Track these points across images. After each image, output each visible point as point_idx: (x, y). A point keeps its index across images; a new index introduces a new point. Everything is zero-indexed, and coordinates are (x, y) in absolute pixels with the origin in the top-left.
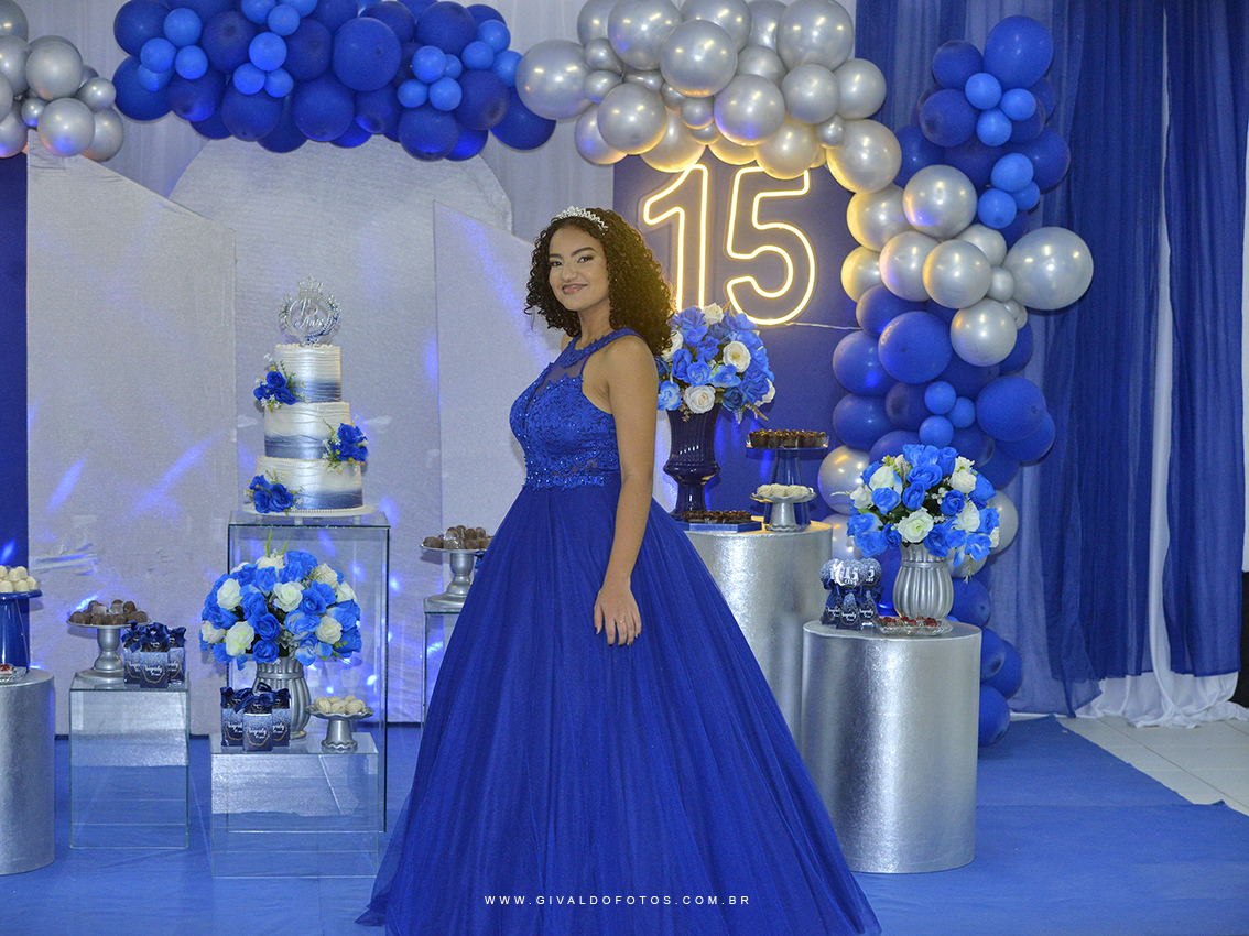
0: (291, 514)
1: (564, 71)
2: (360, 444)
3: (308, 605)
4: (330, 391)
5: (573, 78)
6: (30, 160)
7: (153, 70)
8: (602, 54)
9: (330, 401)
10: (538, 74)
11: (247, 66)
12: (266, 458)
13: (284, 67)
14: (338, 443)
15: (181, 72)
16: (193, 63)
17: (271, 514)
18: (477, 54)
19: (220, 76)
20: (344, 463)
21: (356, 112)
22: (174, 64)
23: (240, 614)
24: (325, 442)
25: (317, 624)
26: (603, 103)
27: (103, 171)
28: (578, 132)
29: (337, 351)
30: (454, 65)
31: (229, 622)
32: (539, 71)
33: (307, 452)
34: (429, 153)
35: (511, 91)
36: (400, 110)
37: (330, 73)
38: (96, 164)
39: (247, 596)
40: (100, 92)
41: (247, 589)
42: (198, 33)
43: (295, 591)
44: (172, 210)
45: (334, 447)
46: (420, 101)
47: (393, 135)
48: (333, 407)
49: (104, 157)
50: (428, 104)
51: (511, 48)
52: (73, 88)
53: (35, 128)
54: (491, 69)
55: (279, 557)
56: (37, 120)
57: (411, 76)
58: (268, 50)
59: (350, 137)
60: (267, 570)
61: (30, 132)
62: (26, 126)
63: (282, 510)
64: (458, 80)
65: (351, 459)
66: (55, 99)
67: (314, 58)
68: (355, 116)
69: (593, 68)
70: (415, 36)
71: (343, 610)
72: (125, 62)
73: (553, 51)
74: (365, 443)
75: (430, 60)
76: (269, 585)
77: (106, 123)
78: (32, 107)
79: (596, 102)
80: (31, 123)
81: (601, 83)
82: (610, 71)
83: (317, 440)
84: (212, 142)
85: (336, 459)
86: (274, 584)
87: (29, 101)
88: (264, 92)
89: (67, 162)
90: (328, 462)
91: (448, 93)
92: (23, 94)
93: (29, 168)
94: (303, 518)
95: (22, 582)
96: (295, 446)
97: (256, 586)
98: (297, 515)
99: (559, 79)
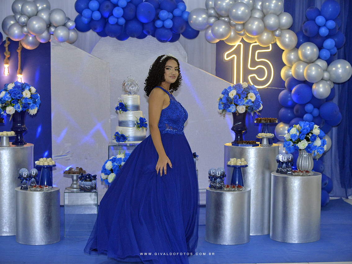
0: (126, 143)
1: (202, 17)
2: (145, 123)
4: (137, 108)
5: (204, 19)
6: (52, 44)
7: (86, 18)
8: (212, 12)
9: (137, 111)
11: (112, 16)
12: (119, 127)
13: (123, 16)
14: (139, 122)
15: (94, 18)
16: (97, 15)
17: (121, 142)
18: (177, 12)
19: (104, 20)
20: (141, 128)
22: (91, 16)
23: (112, 171)
24: (135, 122)
26: (213, 26)
27: (72, 46)
28: (206, 34)
29: (139, 96)
30: (171, 15)
31: (109, 173)
32: (195, 17)
33: (131, 125)
34: (164, 41)
35: (187, 22)
36: (156, 28)
37: (135, 18)
38: (70, 44)
39: (114, 166)
40: (71, 24)
41: (114, 164)
42: (98, 7)
44: (91, 57)
45: (138, 124)
46: (161, 26)
47: (153, 35)
49: (72, 43)
50: (163, 26)
51: (187, 10)
52: (63, 23)
53: (53, 35)
54: (181, 17)
55: (123, 155)
56: (53, 32)
57: (159, 19)
58: (118, 12)
59: (142, 36)
60: (119, 158)
61: (51, 36)
62: (50, 34)
63: (123, 141)
64: (172, 20)
65: (143, 127)
66: (58, 26)
67: (131, 14)
68: (143, 29)
69: (210, 16)
70: (159, 8)
72: (78, 16)
73: (199, 11)
75: (164, 14)
76: (120, 163)
77: (73, 33)
79: (211, 26)
80: (52, 33)
81: (212, 20)
82: (215, 17)
83: (133, 122)
84: (103, 38)
85: (139, 127)
86: (121, 162)
87: (51, 27)
88: (117, 24)
89: (62, 44)
90: (136, 128)
91: (169, 23)
92: (49, 25)
93: (51, 46)
94: (130, 144)
95: (50, 162)
96: (127, 123)
97: (116, 163)
98: (127, 143)
99: (200, 19)
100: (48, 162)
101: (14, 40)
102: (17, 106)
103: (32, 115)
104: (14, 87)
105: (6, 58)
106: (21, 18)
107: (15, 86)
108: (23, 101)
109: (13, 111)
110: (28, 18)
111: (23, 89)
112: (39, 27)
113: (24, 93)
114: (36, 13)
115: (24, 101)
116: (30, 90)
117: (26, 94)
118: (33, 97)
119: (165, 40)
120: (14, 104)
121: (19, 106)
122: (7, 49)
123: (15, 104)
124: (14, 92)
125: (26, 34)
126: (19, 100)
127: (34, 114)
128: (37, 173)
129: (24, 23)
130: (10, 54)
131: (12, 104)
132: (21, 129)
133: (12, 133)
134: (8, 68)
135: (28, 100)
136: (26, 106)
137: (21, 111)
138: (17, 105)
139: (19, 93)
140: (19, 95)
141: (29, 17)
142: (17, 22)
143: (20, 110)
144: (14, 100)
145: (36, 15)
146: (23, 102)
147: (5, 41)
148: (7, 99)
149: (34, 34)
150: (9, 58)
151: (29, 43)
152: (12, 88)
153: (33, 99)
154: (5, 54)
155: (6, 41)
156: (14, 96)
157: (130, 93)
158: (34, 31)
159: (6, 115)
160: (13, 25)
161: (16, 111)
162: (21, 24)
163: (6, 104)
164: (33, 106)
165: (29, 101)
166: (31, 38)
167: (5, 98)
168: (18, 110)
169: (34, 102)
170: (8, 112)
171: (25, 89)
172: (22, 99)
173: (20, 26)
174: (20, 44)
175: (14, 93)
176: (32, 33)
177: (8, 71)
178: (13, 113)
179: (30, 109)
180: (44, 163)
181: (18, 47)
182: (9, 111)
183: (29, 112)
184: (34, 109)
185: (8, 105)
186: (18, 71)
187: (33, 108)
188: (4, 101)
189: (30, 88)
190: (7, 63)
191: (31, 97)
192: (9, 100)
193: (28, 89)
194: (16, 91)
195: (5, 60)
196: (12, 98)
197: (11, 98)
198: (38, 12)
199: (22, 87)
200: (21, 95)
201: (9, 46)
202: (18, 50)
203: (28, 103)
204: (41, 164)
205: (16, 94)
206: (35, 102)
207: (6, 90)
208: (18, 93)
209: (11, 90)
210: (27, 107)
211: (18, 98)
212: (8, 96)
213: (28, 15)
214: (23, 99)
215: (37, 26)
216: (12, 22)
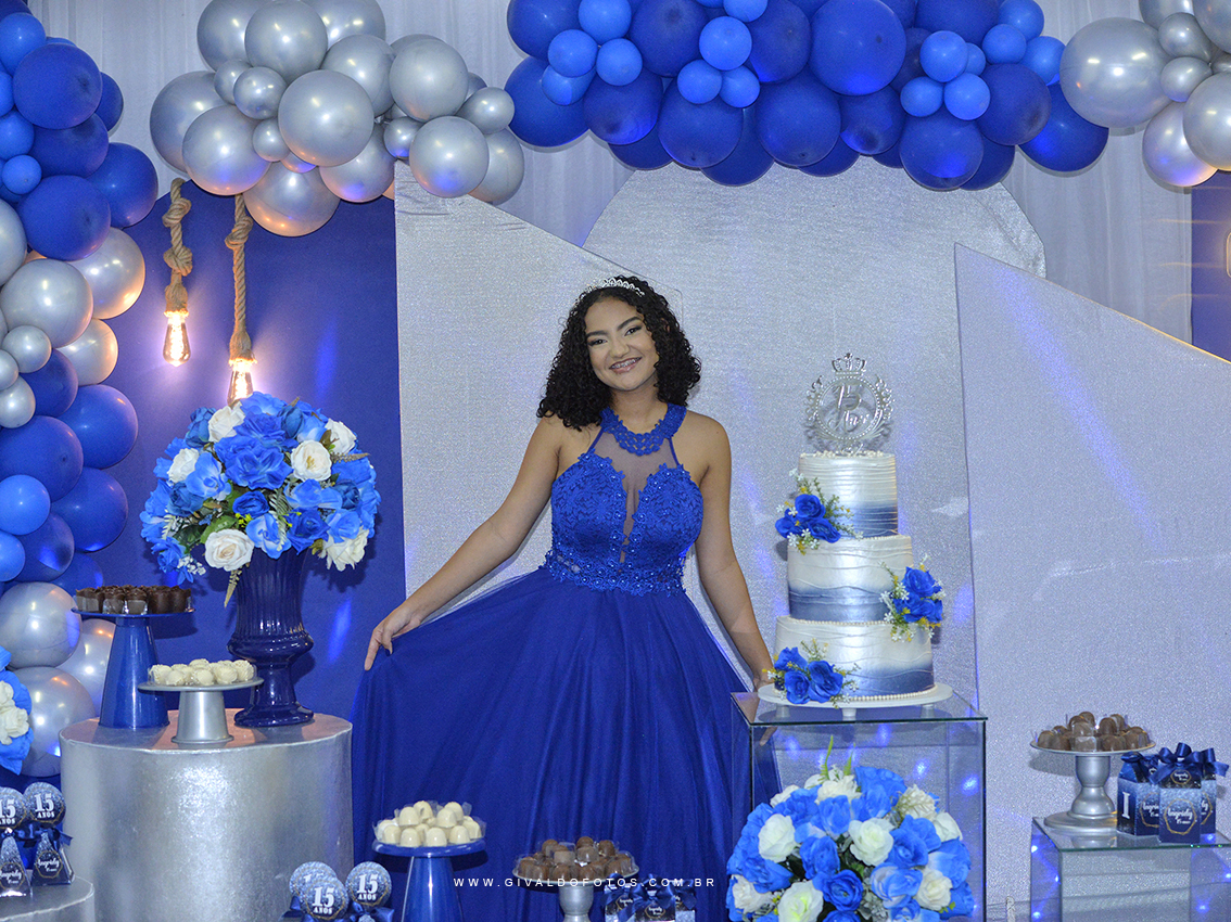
0: (840, 705)
1: (1125, 60)
2: (935, 596)
3: (901, 852)
4: (883, 520)
5: (1140, 69)
6: (400, 204)
7: (565, 75)
8: (1182, 34)
9: (886, 535)
10: (1093, 66)
11: (696, 65)
12: (795, 621)
13: (747, 65)
14: (905, 596)
15: (604, 75)
16: (621, 61)
17: (811, 704)
18: (1003, 42)
19: (660, 80)
20: (913, 625)
21: (845, 123)
22: (595, 64)
23: (796, 869)
24: (885, 596)
25: (918, 882)
26: (1192, 103)
27: (499, 216)
28: (1147, 147)
29: (891, 460)
30: (976, 57)
31: (780, 882)
32: (1093, 61)
33: (854, 612)
34: (945, 181)
35: (1055, 92)
36: (904, 119)
37: (808, 73)
38: (490, 207)
39: (807, 842)
40: (493, 107)
41: (805, 832)
42: (628, 21)
43: (881, 833)
45: (897, 602)
46: (934, 106)
47: (890, 158)
48: (893, 544)
49: (499, 197)
50: (943, 111)
51: (1046, 33)
52: (457, 103)
53: (405, 160)
54: (1020, 63)
55: (849, 779)
56: (407, 148)
57: (921, 73)
58: (725, 40)
59: (832, 162)
60: (834, 801)
61: (398, 166)
62: (393, 159)
63: (827, 698)
64: (982, 76)
65: (923, 620)
66: (432, 118)
67: (790, 49)
68: (842, 130)
69: (1170, 55)
70: (918, 22)
71: (951, 856)
72: (522, 66)
73: (1109, 33)
74: (941, 595)
75: (945, 50)
76: (841, 823)
77: (500, 151)
78: (399, 131)
79: (1178, 102)
80: (399, 153)
81: (1184, 75)
82: (1195, 57)
83: (871, 593)
84: (639, 175)
85: (901, 621)
86: (847, 823)
87: (394, 124)
88: (720, 100)
89: (450, 205)
90: (891, 626)
91: (971, 97)
92: (386, 114)
93: (396, 213)
94: (858, 710)
95: (458, 828)
96: (840, 602)
97: (820, 825)
98: (849, 705)
99: (1118, 71)
100: (447, 831)
101: (215, 190)
102: (265, 529)
103: (341, 568)
104: (244, 426)
105: (176, 279)
106: (250, 82)
107: (248, 418)
108: (294, 497)
109: (242, 554)
110: (281, 83)
111: (290, 438)
112: (338, 124)
113: (298, 458)
114: (317, 56)
115: (299, 496)
116: (325, 439)
117: (310, 460)
118: (343, 475)
119: (951, 175)
120: (248, 517)
121: (275, 525)
122: (176, 235)
123: (253, 515)
124: (242, 453)
125: (270, 159)
126: (271, 491)
127: (348, 566)
128: (389, 887)
129: (262, 106)
130: (195, 262)
131: (238, 515)
132: (282, 643)
133: (238, 672)
134: (183, 326)
135: (317, 491)
136: (308, 526)
137: (284, 553)
138: (262, 518)
139: (272, 459)
140: (269, 470)
141: (288, 79)
142: (229, 104)
143: (280, 548)
144: (244, 497)
145: (320, 69)
146: (290, 503)
147: (167, 199)
148: (206, 491)
149: (313, 159)
150: (187, 282)
151: (284, 208)
152: (234, 434)
153: (346, 484)
154: (170, 262)
155: (173, 197)
156: (247, 476)
157: (846, 443)
158: (314, 144)
159: (203, 571)
160: (203, 117)
161: (257, 551)
162: (247, 113)
163: (203, 517)
164: (343, 521)
165: (328, 500)
166: (292, 182)
167: (196, 487)
168: (271, 545)
169: (350, 501)
170: (213, 559)
171: (300, 436)
172: (288, 488)
173: (242, 122)
174: (238, 212)
175: (248, 460)
176: (302, 154)
177: (186, 341)
178: (240, 565)
179: (331, 539)
180: (423, 835)
181: (232, 223)
182: (223, 555)
183: (322, 555)
184: (349, 542)
185: (214, 519)
186: (233, 342)
187: (348, 536)
188: (193, 503)
189: (328, 427)
190: (181, 307)
191: (332, 479)
192: (221, 497)
193: (313, 432)
194: (257, 449)
195: (169, 290)
196: (236, 486)
197: (228, 486)
198: (327, 53)
199: (284, 422)
200: (282, 467)
201: (184, 222)
202: (232, 238)
203: (321, 506)
204: (410, 841)
205: (255, 464)
206: (353, 504)
207: (199, 443)
208: (266, 455)
209: (227, 441)
210: (314, 530)
211: (270, 486)
212: (214, 472)
213: (281, 66)
214: (293, 487)
215: (326, 118)
216: (200, 106)
